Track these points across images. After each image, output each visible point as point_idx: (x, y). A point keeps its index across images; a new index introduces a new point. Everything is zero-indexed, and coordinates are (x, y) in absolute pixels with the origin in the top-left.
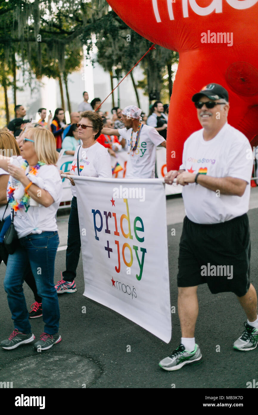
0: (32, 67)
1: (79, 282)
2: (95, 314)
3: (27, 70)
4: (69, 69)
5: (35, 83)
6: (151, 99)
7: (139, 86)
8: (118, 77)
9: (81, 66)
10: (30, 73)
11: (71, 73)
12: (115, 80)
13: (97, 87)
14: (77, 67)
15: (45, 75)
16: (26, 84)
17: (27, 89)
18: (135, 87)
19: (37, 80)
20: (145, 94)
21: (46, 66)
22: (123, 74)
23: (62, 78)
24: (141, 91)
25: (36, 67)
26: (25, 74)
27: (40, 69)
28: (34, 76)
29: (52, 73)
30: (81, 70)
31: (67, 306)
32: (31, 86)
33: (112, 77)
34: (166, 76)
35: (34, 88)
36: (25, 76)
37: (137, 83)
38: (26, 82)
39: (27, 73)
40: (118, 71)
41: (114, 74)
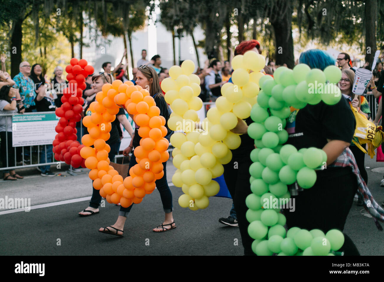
0: (98, 24)
1: (134, 223)
2: (147, 251)
3: (94, 28)
4: (133, 27)
5: (101, 40)
6: (210, 58)
7: (199, 45)
8: (179, 37)
9: (145, 25)
10: (96, 31)
11: (135, 31)
12: (177, 39)
13: (160, 45)
14: (141, 27)
15: (110, 33)
16: (92, 41)
17: (93, 45)
18: (196, 46)
19: (103, 37)
20: (205, 53)
21: (112, 24)
22: (184, 33)
23: (127, 36)
24: (201, 50)
25: (102, 24)
26: (91, 31)
27: (106, 27)
28: (100, 33)
29: (117, 31)
30: (144, 29)
31: (121, 244)
32: (97, 42)
33: (174, 37)
34: (225, 37)
35: (100, 45)
36: (91, 33)
37: (197, 43)
38: (92, 38)
39: (93, 30)
40: (180, 31)
41: (176, 34)
